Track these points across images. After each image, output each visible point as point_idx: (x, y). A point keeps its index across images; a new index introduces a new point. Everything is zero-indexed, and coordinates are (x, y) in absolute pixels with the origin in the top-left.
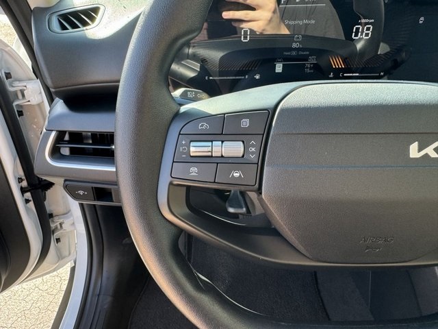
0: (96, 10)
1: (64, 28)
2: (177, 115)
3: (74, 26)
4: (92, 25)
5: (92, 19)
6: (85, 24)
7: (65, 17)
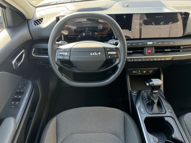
0: (42, 19)
1: (35, 25)
2: (58, 48)
3: (38, 24)
4: (42, 24)
5: (42, 21)
6: (40, 23)
7: (35, 21)
